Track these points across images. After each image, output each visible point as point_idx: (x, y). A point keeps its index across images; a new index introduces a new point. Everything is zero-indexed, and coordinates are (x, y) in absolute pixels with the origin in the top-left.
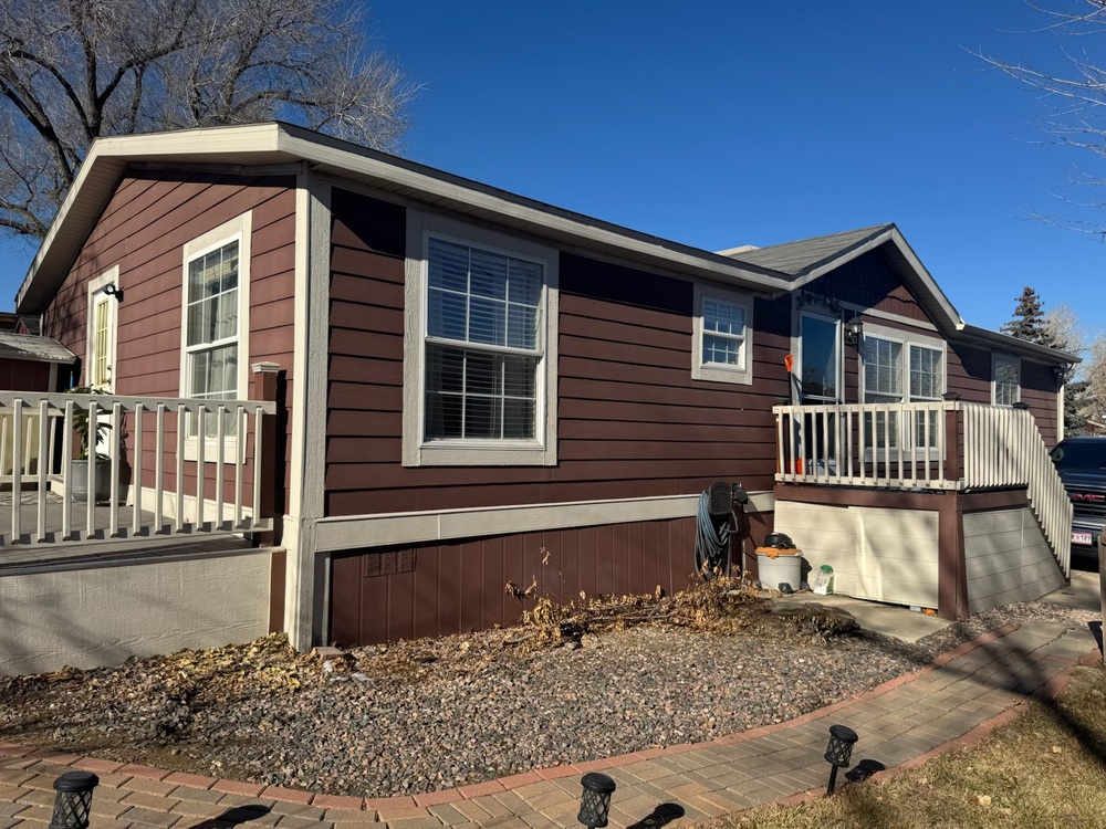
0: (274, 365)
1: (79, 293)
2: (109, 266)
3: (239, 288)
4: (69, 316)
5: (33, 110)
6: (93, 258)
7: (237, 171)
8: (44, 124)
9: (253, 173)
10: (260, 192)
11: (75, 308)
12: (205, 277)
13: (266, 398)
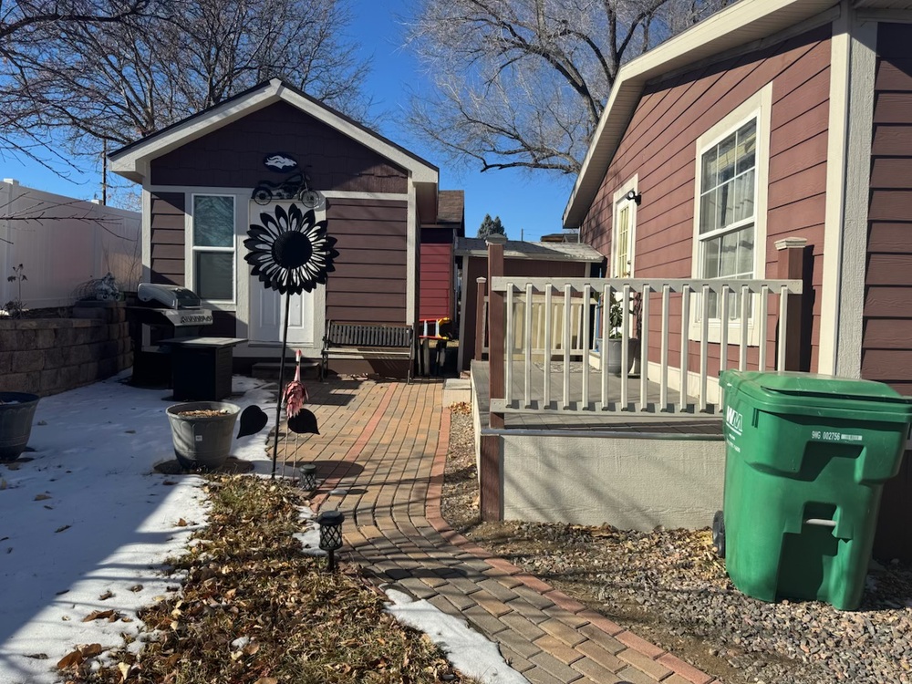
0: (800, 240)
1: (605, 205)
2: (630, 176)
3: (756, 167)
4: (598, 225)
5: (574, 75)
6: (616, 174)
7: (754, 47)
8: (580, 84)
9: (773, 42)
10: (784, 58)
11: (603, 218)
12: (718, 166)
13: (792, 276)
